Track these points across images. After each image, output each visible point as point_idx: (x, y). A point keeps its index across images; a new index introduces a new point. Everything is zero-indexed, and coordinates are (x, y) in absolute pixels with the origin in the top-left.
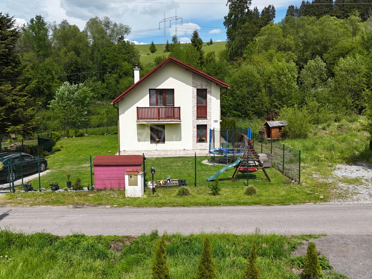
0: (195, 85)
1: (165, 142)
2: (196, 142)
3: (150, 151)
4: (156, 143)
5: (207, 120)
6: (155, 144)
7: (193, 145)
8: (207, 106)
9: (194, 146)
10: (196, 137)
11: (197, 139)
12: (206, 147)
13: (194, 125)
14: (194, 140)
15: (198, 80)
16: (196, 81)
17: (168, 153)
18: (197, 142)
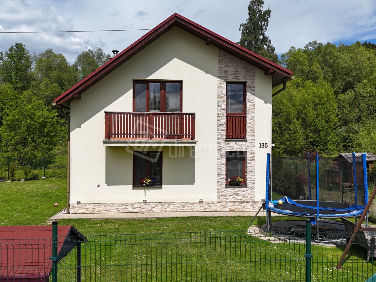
0: (223, 74)
1: (163, 186)
2: (224, 186)
3: (132, 204)
4: (145, 189)
5: (247, 143)
6: (143, 191)
7: (218, 192)
8: (247, 115)
9: (221, 194)
10: (225, 177)
11: (227, 180)
12: (244, 196)
13: (220, 152)
14: (220, 181)
15: (229, 64)
16: (226, 66)
17: (167, 209)
18: (226, 187)
